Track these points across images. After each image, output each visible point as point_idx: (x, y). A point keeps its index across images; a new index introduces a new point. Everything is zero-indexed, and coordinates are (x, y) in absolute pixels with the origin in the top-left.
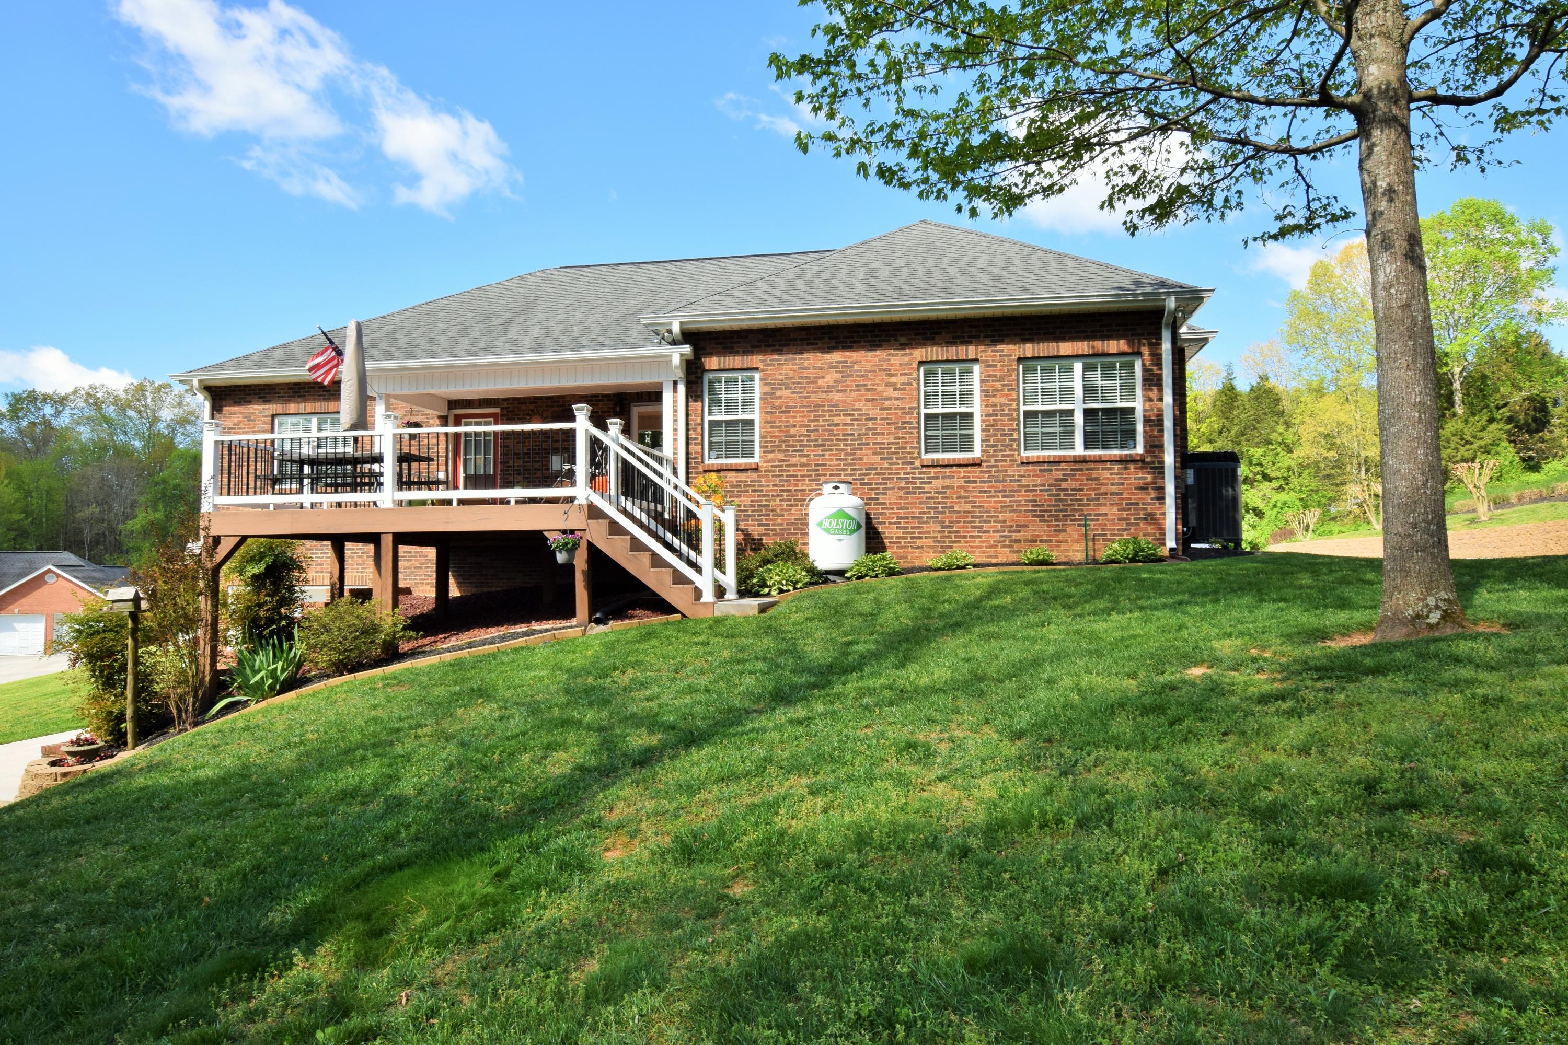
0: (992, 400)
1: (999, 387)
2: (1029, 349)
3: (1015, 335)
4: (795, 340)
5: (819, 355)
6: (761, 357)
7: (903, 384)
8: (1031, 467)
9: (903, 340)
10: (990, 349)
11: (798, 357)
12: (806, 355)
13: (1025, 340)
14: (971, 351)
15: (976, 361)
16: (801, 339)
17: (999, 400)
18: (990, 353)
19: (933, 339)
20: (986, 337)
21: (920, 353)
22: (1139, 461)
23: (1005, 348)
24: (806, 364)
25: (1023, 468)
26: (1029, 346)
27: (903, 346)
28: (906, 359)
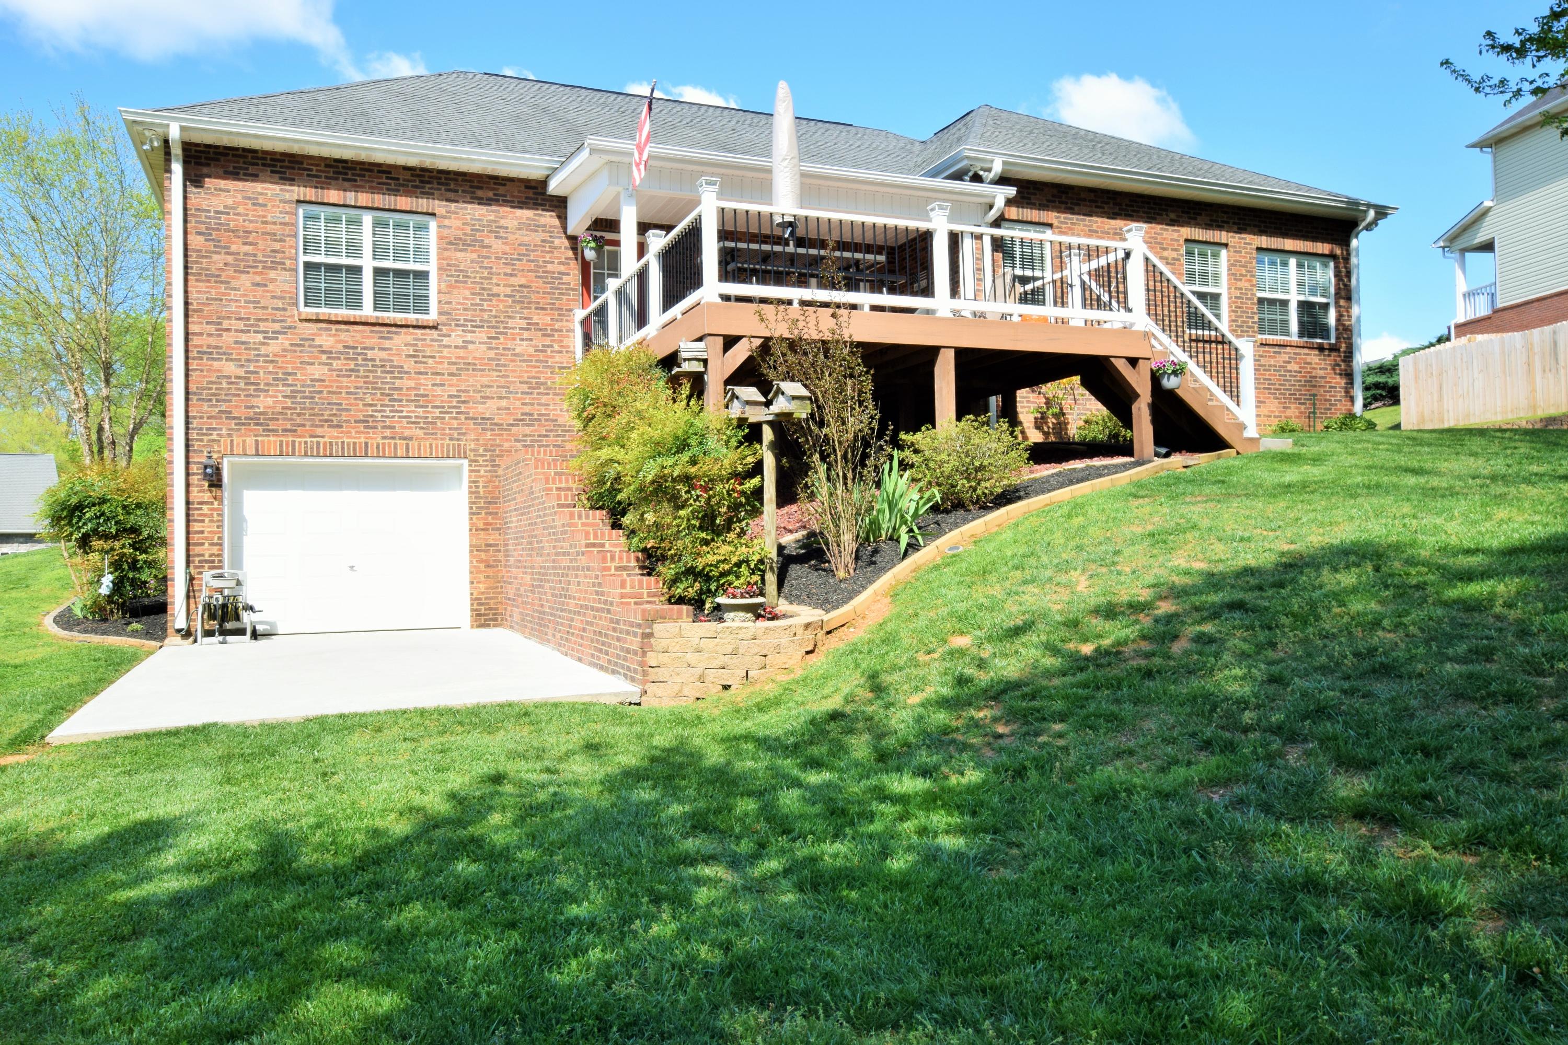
0: (1239, 284)
1: (1244, 272)
2: (1264, 241)
3: (1255, 226)
4: (1085, 200)
5: (1105, 220)
6: (1055, 214)
7: (1174, 259)
8: (1267, 349)
9: (1173, 216)
10: (1238, 236)
11: (1087, 218)
12: (1094, 219)
13: (1261, 232)
14: (1222, 236)
15: (1226, 245)
16: (1090, 201)
17: (1244, 284)
18: (1237, 240)
19: (1195, 219)
20: (1234, 223)
21: (1187, 232)
22: (1333, 349)
23: (1248, 237)
24: (1094, 228)
25: (1262, 349)
26: (1264, 238)
27: (1172, 223)
28: (1175, 235)
